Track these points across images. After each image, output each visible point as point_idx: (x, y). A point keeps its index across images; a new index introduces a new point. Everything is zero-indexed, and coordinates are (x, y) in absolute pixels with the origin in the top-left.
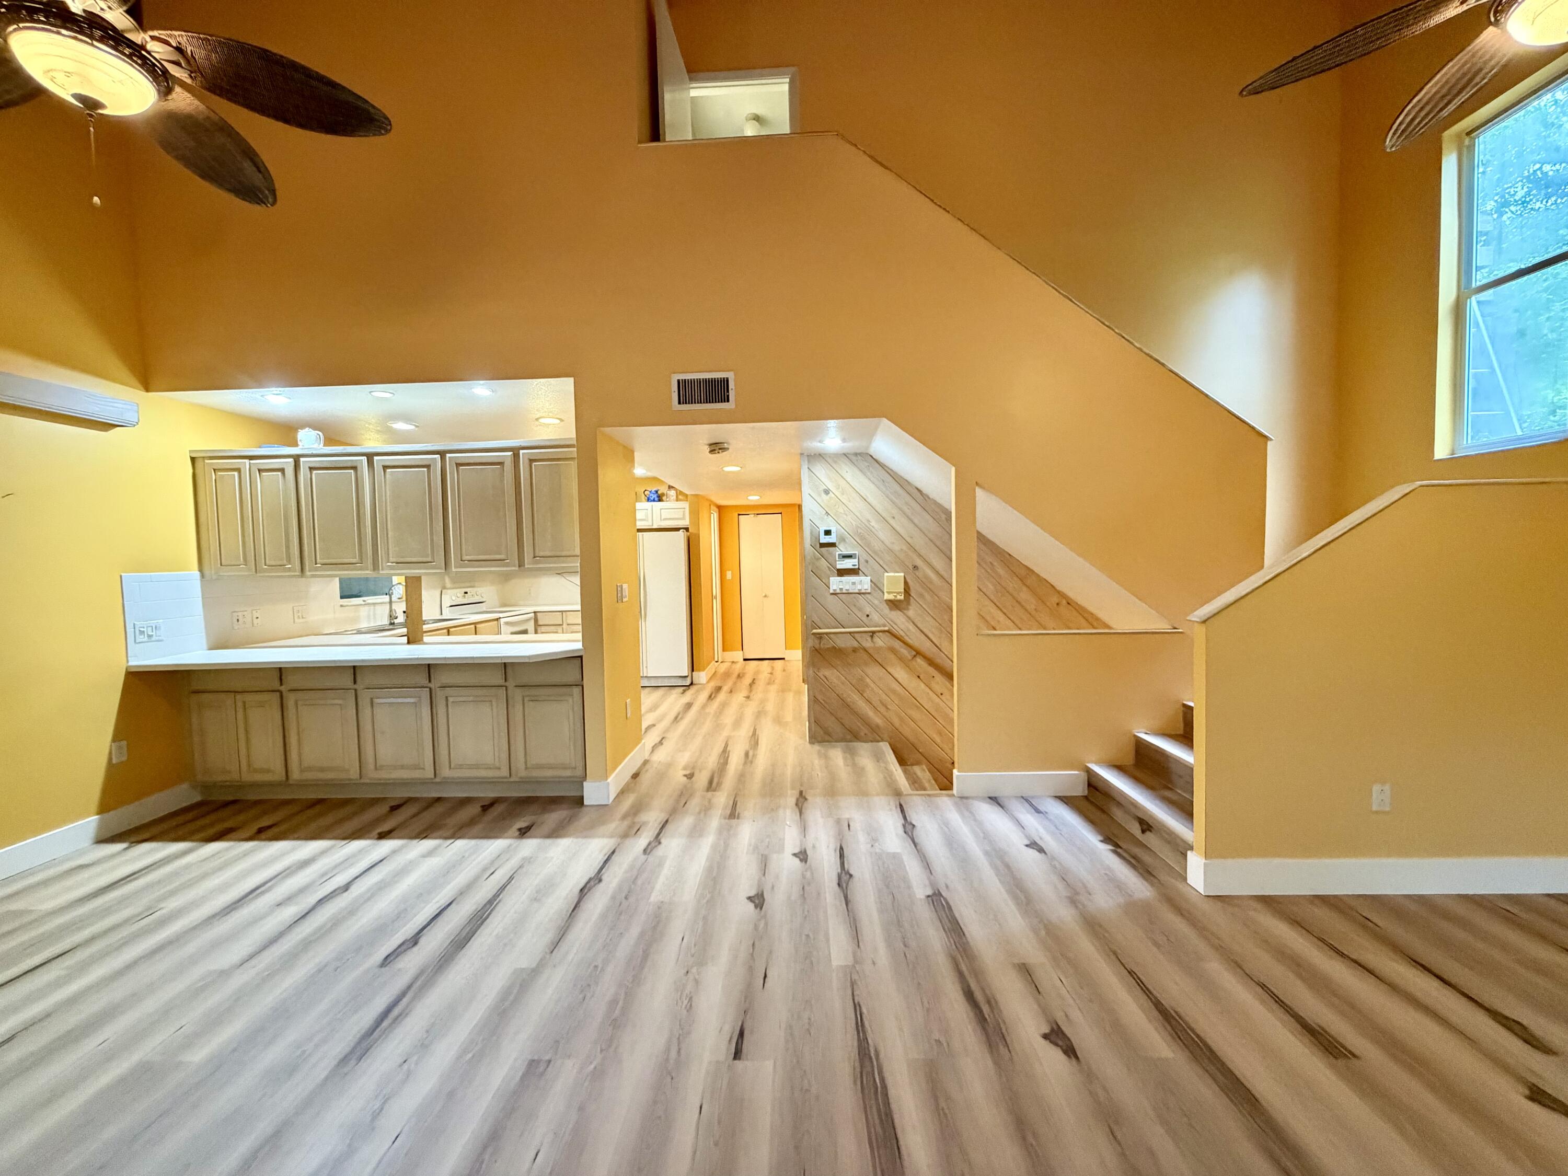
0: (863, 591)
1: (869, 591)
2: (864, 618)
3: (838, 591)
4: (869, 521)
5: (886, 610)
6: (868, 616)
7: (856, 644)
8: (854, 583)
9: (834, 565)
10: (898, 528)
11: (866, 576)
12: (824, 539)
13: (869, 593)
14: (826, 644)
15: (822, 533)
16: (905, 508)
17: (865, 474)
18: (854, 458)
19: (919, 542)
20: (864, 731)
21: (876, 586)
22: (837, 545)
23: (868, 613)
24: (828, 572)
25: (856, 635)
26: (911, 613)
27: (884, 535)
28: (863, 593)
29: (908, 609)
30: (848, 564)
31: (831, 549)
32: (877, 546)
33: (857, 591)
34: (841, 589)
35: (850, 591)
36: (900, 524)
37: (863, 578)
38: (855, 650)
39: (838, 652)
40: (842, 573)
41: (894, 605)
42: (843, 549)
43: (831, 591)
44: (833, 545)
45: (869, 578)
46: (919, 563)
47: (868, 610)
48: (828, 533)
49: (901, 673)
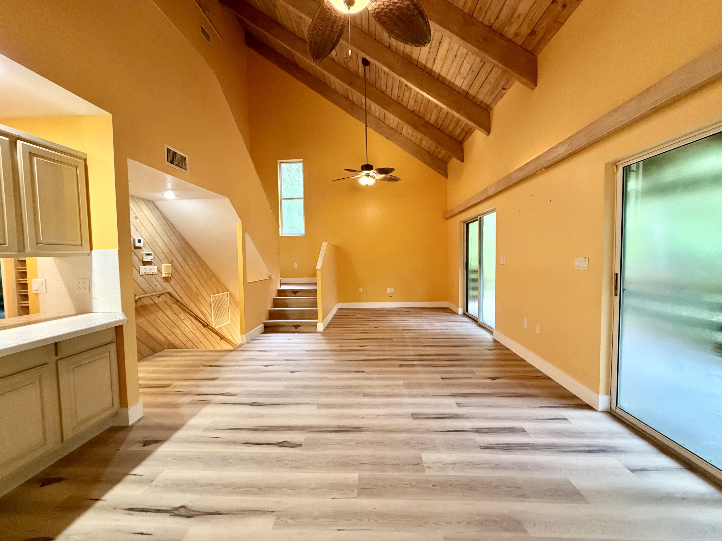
0: (154, 273)
1: (156, 273)
2: (154, 287)
3: (144, 274)
4: (154, 237)
5: (162, 282)
6: (156, 286)
7: (152, 302)
8: (151, 269)
9: (141, 259)
10: (165, 241)
11: (155, 265)
12: (137, 245)
13: (156, 274)
14: (140, 303)
15: (136, 241)
16: (168, 232)
17: (151, 211)
18: (146, 202)
19: (173, 249)
20: (158, 347)
21: (159, 270)
22: (142, 248)
23: (156, 285)
24: (138, 263)
25: (152, 297)
26: (172, 283)
27: (161, 244)
28: (154, 274)
29: (170, 281)
30: (148, 259)
31: (139, 250)
32: (158, 250)
33: (151, 273)
34: (145, 272)
35: (149, 274)
36: (166, 239)
37: (154, 266)
38: (152, 305)
39: (145, 307)
40: (145, 263)
41: (166, 279)
42: (145, 251)
43: (141, 274)
44: (140, 248)
45: (156, 267)
46: (174, 260)
47: (156, 283)
48: (139, 241)
49: (169, 312)
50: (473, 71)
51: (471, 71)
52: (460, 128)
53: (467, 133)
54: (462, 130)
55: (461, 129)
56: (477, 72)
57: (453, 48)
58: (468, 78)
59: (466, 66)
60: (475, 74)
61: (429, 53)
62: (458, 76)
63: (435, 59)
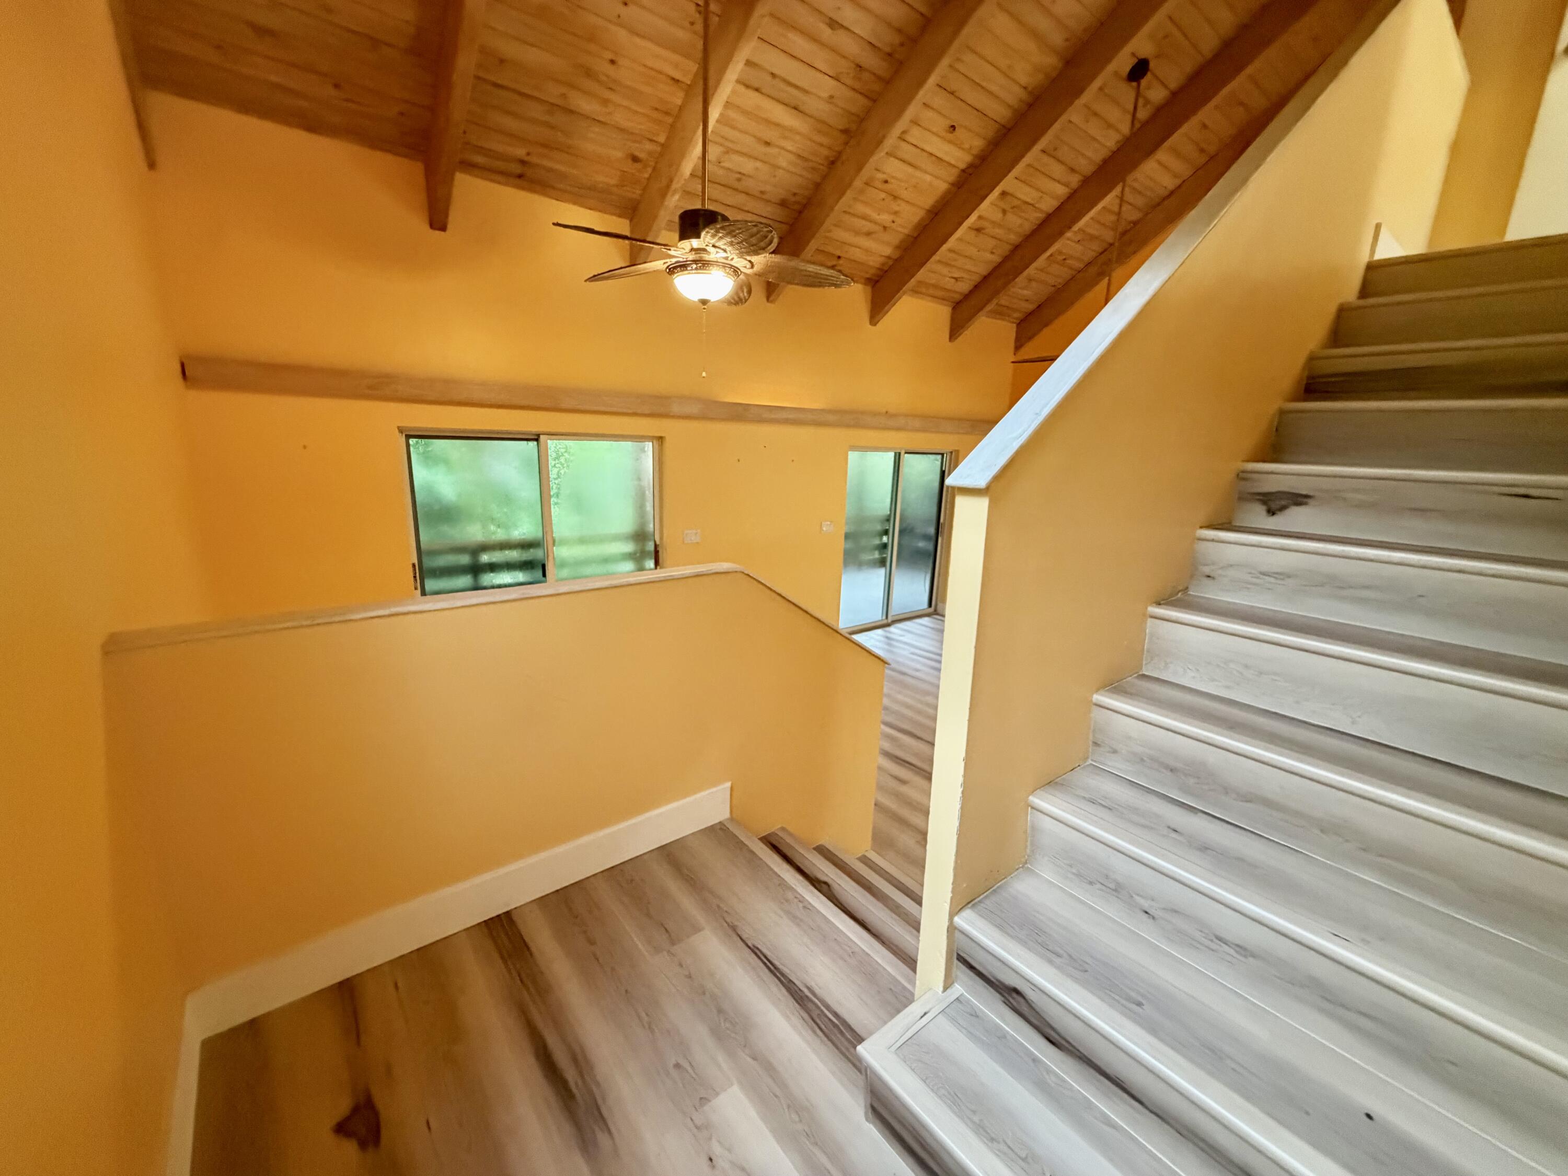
50: (739, 180)
51: (739, 176)
52: (528, 154)
53: (520, 176)
54: (523, 162)
55: (526, 159)
56: (740, 188)
57: (785, 138)
58: (721, 172)
59: (748, 166)
60: (736, 185)
61: (773, 75)
62: (721, 149)
63: (757, 90)
